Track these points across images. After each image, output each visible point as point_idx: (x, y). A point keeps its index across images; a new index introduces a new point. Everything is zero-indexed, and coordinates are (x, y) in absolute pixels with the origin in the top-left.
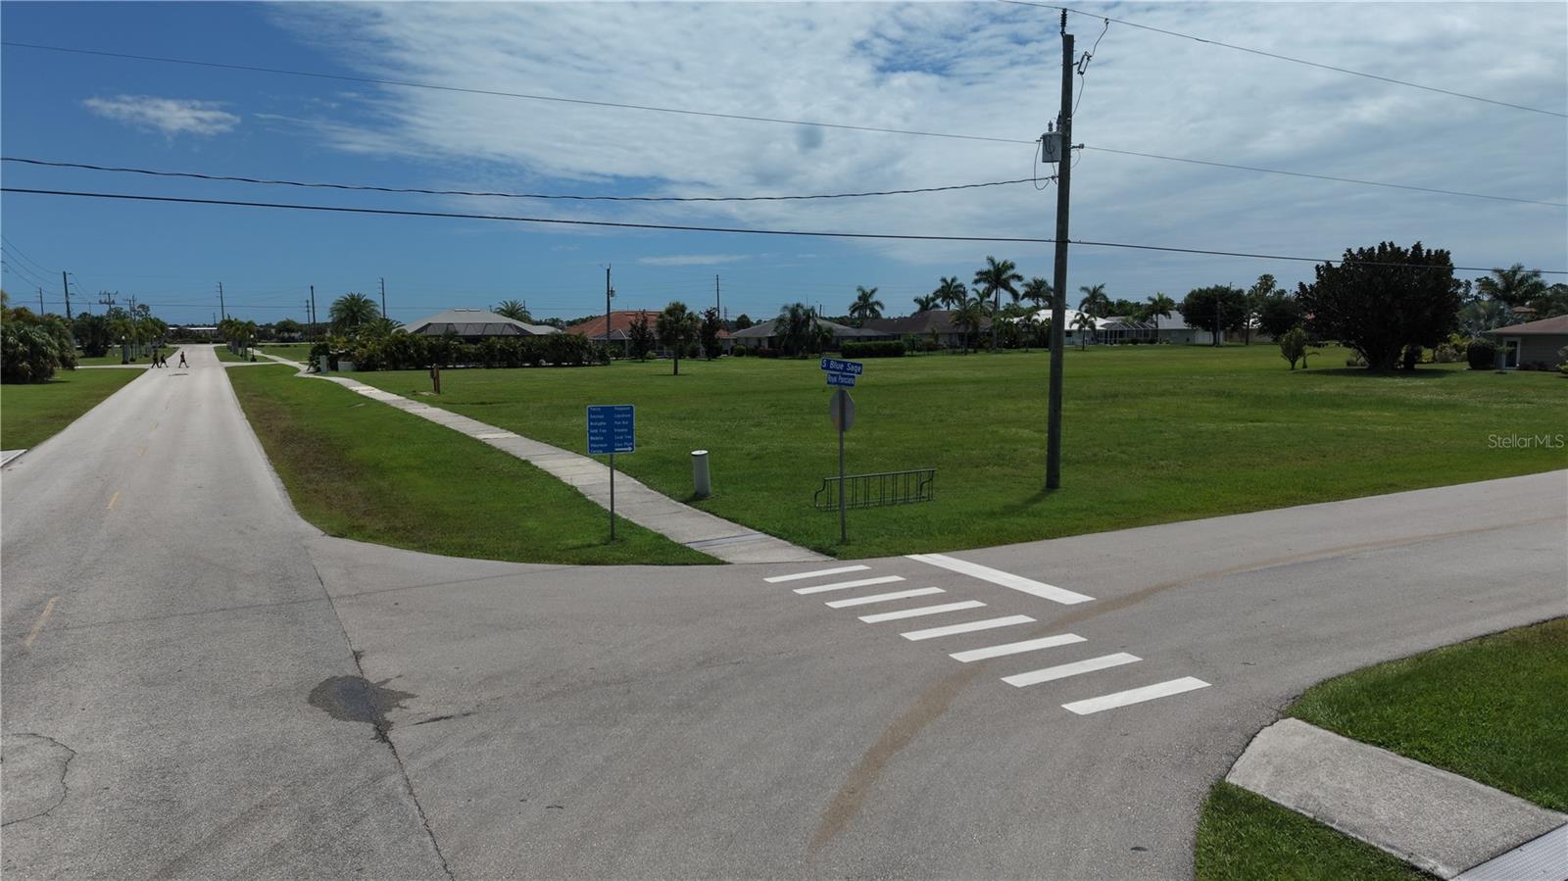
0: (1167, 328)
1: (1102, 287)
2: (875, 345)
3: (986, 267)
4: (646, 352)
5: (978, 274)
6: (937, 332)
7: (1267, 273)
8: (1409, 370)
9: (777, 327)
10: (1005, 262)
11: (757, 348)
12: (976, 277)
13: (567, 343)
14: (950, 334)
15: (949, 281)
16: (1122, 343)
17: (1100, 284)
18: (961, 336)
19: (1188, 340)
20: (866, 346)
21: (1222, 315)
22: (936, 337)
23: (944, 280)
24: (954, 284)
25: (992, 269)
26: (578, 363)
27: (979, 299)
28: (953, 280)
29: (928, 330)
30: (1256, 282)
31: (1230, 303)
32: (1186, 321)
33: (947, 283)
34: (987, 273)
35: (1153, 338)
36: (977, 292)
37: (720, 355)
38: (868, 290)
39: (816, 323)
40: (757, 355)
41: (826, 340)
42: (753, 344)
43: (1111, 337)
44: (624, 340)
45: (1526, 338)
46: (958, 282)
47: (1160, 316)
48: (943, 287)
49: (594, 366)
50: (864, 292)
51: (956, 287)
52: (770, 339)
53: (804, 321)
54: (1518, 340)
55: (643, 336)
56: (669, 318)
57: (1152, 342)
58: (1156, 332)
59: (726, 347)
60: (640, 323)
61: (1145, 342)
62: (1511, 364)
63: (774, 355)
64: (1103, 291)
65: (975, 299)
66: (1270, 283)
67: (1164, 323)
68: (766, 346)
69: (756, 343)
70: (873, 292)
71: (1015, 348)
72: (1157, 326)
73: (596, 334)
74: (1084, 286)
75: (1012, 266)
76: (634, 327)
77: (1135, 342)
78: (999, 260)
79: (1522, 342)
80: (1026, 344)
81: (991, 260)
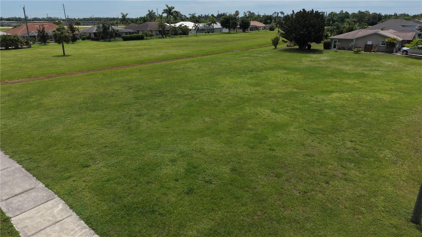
0: (215, 28)
1: (195, 14)
2: (134, 36)
3: (166, 8)
4: (46, 41)
5: (164, 10)
6: (152, 30)
7: (237, 10)
9: (97, 30)
10: (172, 7)
11: (90, 37)
12: (164, 12)
13: (10, 40)
14: (156, 31)
15: (151, 11)
16: (205, 33)
18: (159, 31)
19: (221, 31)
20: (131, 36)
21: (231, 24)
22: (152, 32)
23: (149, 11)
24: (153, 12)
25: (167, 8)
26: (17, 48)
28: (152, 11)
29: (149, 29)
30: (234, 13)
31: (233, 20)
32: (221, 26)
33: (150, 12)
34: (166, 10)
37: (76, 40)
38: (125, 14)
39: (112, 28)
40: (90, 39)
41: (116, 34)
42: (88, 35)
43: (202, 31)
44: (35, 36)
45: (340, 40)
46: (154, 12)
47: (214, 24)
48: (149, 13)
49: (24, 48)
50: (123, 14)
51: (153, 13)
52: (95, 33)
53: (108, 27)
54: (337, 40)
55: (43, 35)
56: (58, 32)
57: (213, 32)
58: (213, 29)
59: (78, 37)
60: (41, 29)
61: (211, 32)
62: (335, 47)
63: (97, 40)
66: (238, 13)
67: (215, 26)
68: (93, 36)
69: (89, 35)
70: (127, 14)
71: (176, 35)
72: (213, 27)
73: (22, 33)
74: (190, 13)
75: (173, 8)
76: (39, 31)
77: (208, 32)
78: (170, 6)
79: (338, 42)
80: (180, 34)
81: (167, 6)
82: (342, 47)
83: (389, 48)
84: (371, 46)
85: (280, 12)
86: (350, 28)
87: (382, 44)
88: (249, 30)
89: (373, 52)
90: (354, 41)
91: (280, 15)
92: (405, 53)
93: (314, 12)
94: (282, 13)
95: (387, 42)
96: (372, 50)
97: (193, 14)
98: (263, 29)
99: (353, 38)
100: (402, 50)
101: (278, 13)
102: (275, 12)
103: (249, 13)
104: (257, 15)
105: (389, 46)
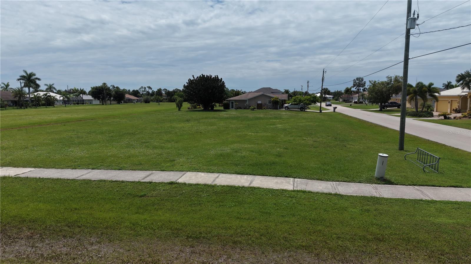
0: (85, 99)
1: (53, 84)
5: (20, 76)
8: (212, 110)
12: (19, 78)
16: (74, 104)
17: (52, 84)
19: (91, 103)
21: (105, 95)
25: (25, 74)
27: (5, 87)
32: (92, 97)
34: (24, 76)
35: (82, 102)
36: (4, 84)
43: (70, 102)
45: (236, 101)
47: (84, 95)
54: (234, 101)
57: (83, 104)
58: (83, 100)
61: (81, 104)
62: (232, 107)
64: (54, 86)
65: (4, 87)
67: (85, 97)
72: (83, 98)
74: (46, 84)
77: (78, 104)
79: (235, 102)
80: (43, 105)
81: (26, 72)
82: (239, 107)
83: (274, 106)
84: (261, 104)
85: (147, 87)
86: (236, 94)
87: (269, 103)
88: (123, 102)
89: (264, 109)
90: (248, 102)
91: (147, 89)
92: (286, 109)
93: (212, 78)
94: (150, 88)
95: (273, 101)
96: (263, 108)
97: (50, 85)
98: (136, 102)
99: (246, 99)
100: (284, 107)
101: (145, 88)
102: (142, 87)
103: (112, 87)
104: (122, 90)
105: (274, 104)
